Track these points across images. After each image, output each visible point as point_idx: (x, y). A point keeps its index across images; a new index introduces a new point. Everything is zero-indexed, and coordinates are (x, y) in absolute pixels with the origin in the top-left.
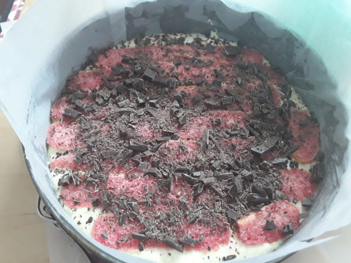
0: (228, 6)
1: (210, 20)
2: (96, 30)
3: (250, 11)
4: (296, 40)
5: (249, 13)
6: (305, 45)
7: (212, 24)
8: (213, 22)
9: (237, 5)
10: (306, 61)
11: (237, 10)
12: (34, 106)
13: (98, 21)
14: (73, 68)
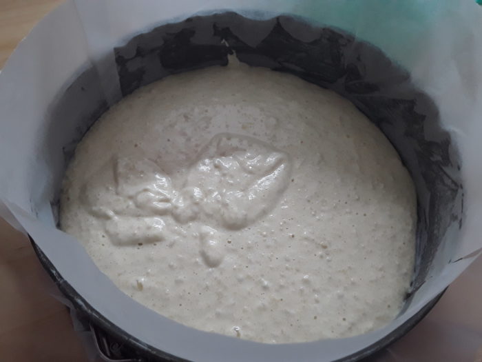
0: (244, 16)
1: (224, 41)
2: (83, 89)
3: (273, 17)
4: (341, 36)
5: (273, 19)
6: (354, 38)
7: (227, 45)
8: (228, 42)
9: (257, 13)
10: (359, 59)
11: (258, 18)
12: (37, 214)
13: (84, 73)
14: (64, 148)
